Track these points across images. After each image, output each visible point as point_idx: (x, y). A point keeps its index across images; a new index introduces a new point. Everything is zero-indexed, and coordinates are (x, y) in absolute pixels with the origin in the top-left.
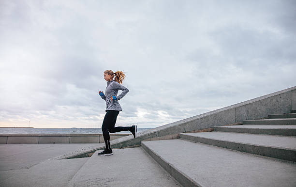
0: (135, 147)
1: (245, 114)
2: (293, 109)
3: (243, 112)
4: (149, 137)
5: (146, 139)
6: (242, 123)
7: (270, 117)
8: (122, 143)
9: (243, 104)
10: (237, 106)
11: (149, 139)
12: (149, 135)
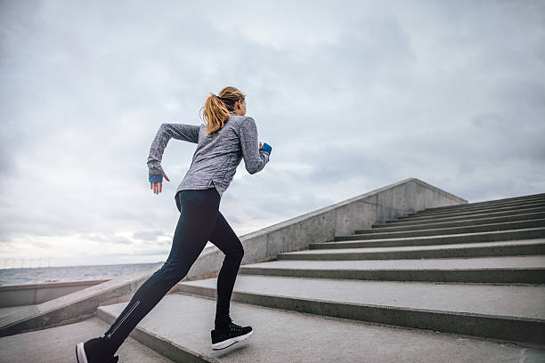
0: (81, 320)
1: (280, 242)
2: (337, 235)
3: (278, 241)
4: (115, 294)
5: (108, 299)
6: (275, 257)
7: (312, 247)
8: (48, 314)
9: (278, 227)
10: (270, 230)
11: (115, 299)
12: (114, 291)
